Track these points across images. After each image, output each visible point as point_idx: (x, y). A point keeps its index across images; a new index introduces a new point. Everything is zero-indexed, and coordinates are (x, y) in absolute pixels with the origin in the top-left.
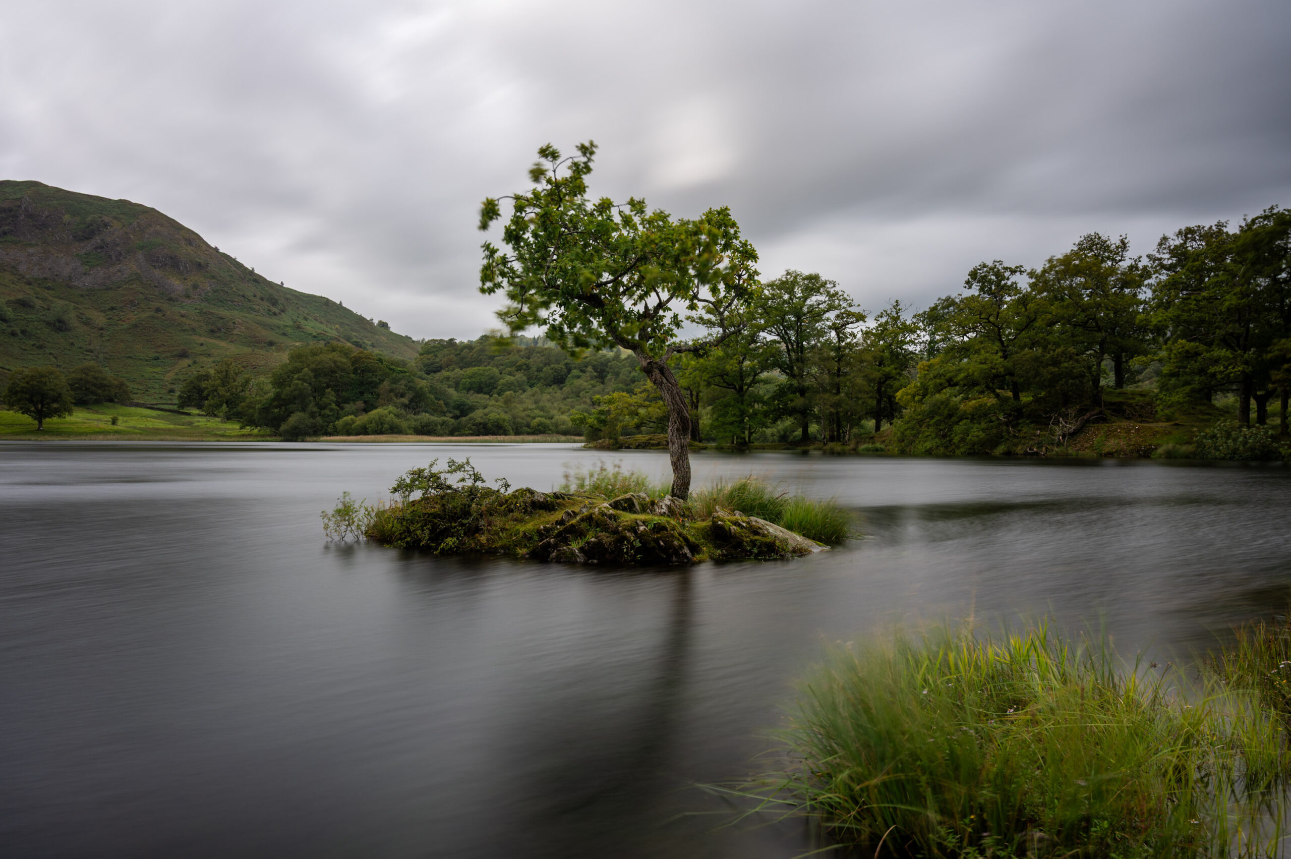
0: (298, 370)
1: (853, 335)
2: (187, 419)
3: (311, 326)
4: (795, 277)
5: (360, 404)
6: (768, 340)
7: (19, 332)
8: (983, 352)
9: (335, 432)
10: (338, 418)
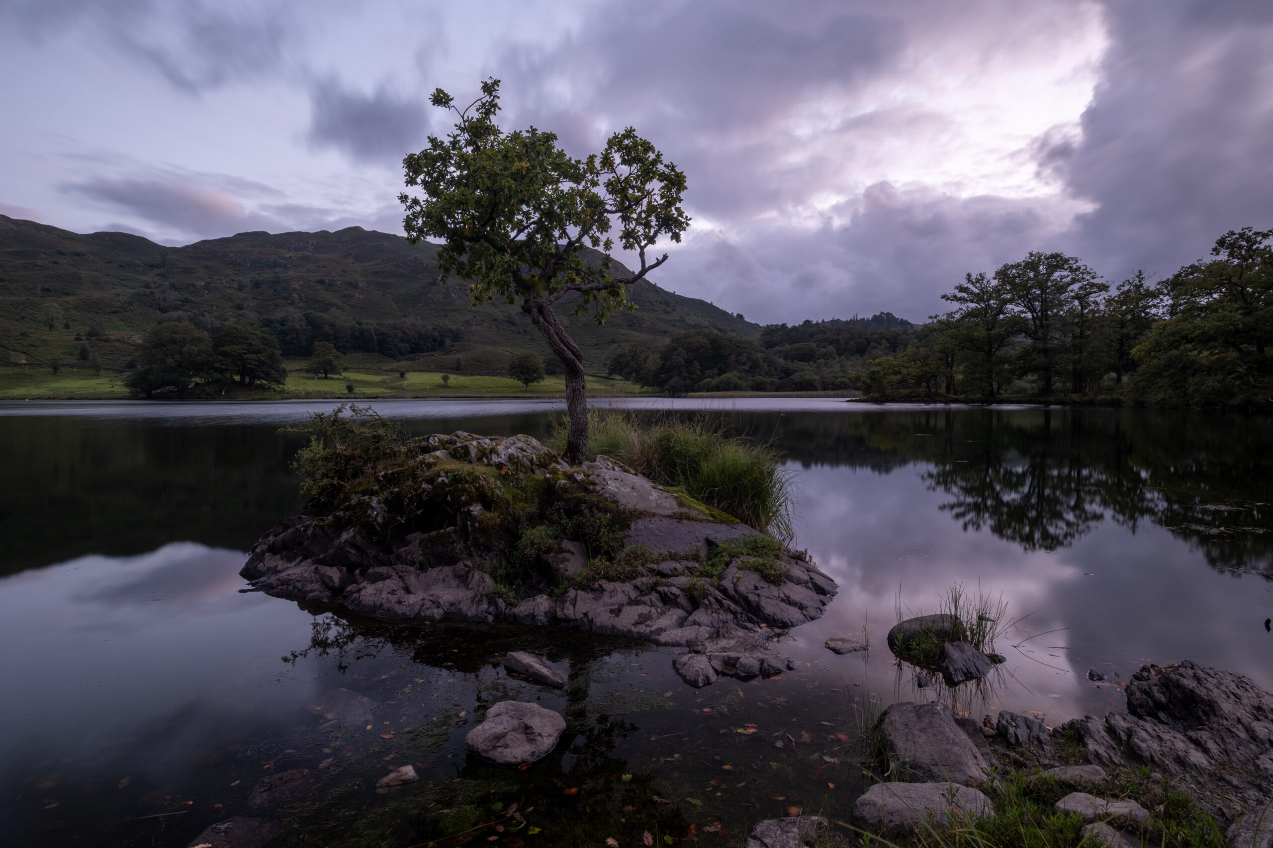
0: (676, 349)
1: (1096, 303)
2: (611, 382)
3: (691, 320)
4: (1039, 258)
5: (716, 371)
6: (1015, 311)
7: (522, 331)
8: (1220, 311)
9: (700, 390)
10: (701, 380)
